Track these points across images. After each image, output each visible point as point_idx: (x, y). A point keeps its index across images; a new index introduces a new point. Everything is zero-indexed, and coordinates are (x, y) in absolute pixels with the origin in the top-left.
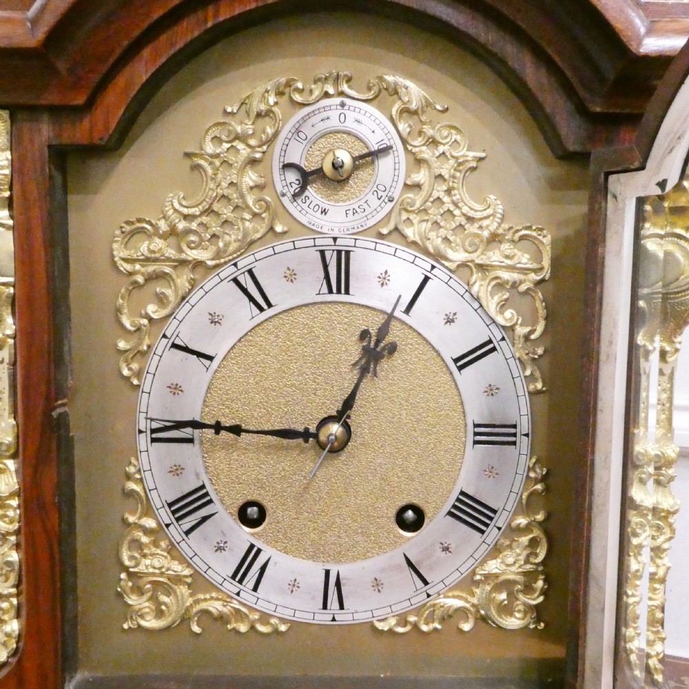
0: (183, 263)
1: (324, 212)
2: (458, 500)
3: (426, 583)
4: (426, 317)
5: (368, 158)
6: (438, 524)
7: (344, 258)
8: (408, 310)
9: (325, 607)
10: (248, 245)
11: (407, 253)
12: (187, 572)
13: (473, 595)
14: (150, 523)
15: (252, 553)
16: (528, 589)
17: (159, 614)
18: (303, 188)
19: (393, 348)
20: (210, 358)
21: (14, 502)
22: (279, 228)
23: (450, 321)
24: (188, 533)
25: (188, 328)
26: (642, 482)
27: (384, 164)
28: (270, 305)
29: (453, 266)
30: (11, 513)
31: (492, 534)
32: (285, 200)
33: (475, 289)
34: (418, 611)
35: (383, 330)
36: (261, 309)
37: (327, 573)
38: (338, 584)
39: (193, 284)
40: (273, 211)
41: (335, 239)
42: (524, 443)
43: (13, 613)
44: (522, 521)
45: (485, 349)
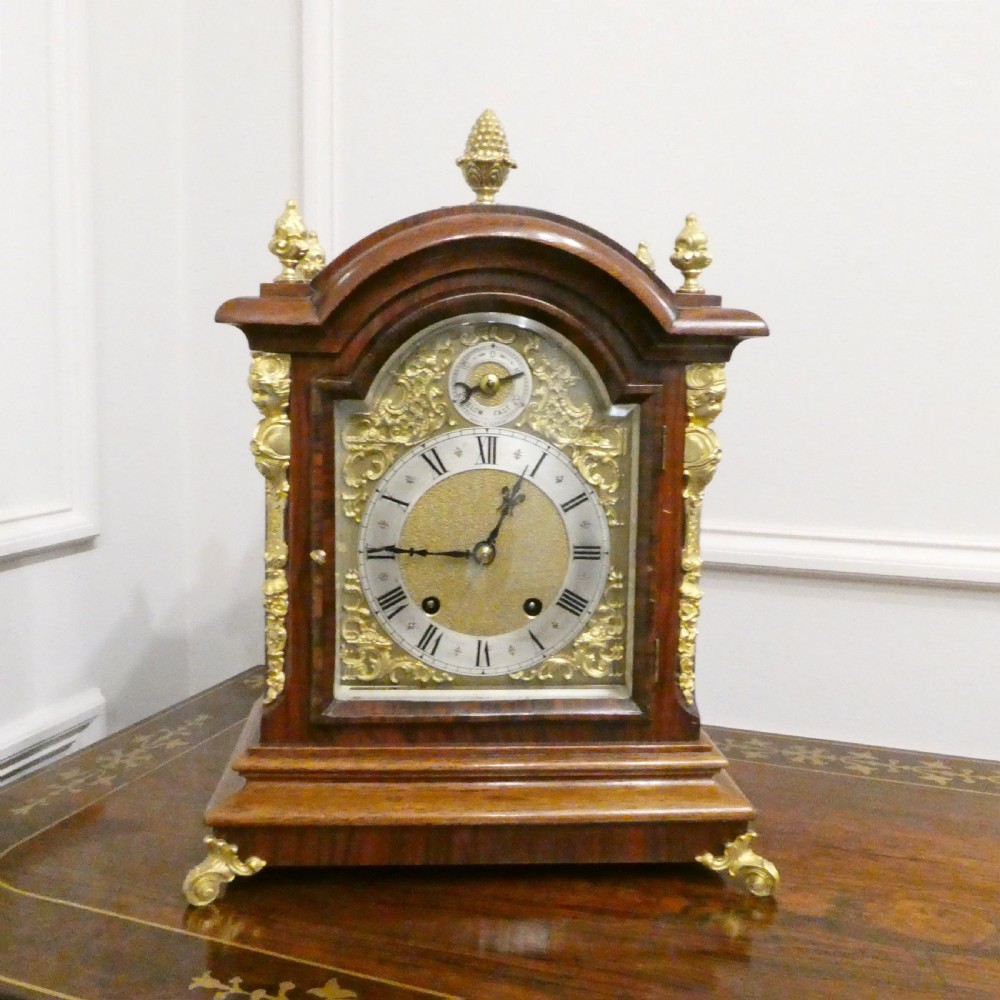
0: (391, 444)
1: (480, 412)
2: (564, 595)
3: (542, 647)
4: (544, 480)
5: (508, 380)
6: (551, 611)
7: (493, 441)
8: (533, 474)
9: (478, 664)
10: (432, 433)
11: (533, 439)
12: (388, 643)
13: (572, 656)
14: (366, 611)
15: (431, 631)
16: (608, 652)
17: (370, 671)
18: (468, 398)
19: (522, 498)
20: (407, 505)
21: (285, 597)
22: (452, 423)
23: (559, 481)
24: (390, 617)
25: (392, 484)
26: (690, 581)
27: (519, 383)
28: (445, 471)
29: (562, 447)
30: (283, 603)
31: (585, 617)
32: (456, 405)
33: (575, 461)
34: (537, 667)
35: (517, 487)
36: (440, 474)
37: (480, 643)
38: (486, 650)
39: (396, 457)
40: (450, 412)
41: (487, 429)
42: (605, 560)
43: (281, 667)
44: (603, 608)
45: (582, 498)
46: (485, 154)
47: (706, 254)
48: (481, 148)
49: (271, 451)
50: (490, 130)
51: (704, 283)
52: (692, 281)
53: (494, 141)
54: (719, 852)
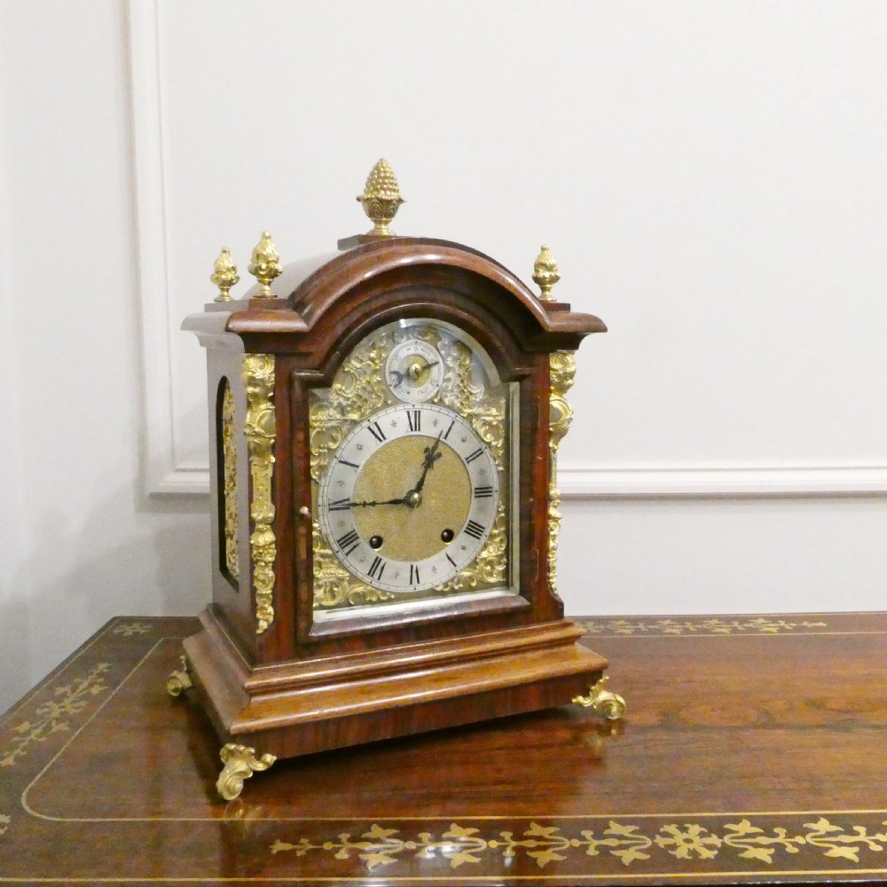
0: (346, 421)
1: (408, 393)
2: (467, 528)
3: (455, 565)
4: (453, 441)
5: (428, 367)
6: (461, 538)
7: (418, 414)
8: (445, 438)
9: (411, 583)
10: (375, 411)
11: (444, 411)
12: (347, 574)
13: (476, 569)
14: (329, 552)
15: (378, 561)
16: (499, 563)
17: (334, 597)
18: (400, 382)
19: (439, 455)
20: (357, 466)
21: (273, 546)
22: (389, 402)
23: (463, 441)
24: (347, 554)
25: (347, 450)
26: (555, 507)
27: (435, 369)
28: (385, 438)
29: (465, 415)
30: (272, 551)
31: (484, 539)
32: (391, 388)
33: (474, 426)
34: (452, 580)
35: (435, 447)
36: (381, 441)
37: (412, 567)
38: (417, 571)
39: (349, 431)
40: (387, 392)
41: (414, 406)
42: (496, 496)
43: (269, 602)
44: (496, 531)
45: (479, 453)
46: (386, 194)
47: (558, 274)
48: (382, 189)
49: (263, 431)
50: (388, 175)
51: (556, 294)
52: (547, 293)
53: (392, 184)
54: (586, 694)
